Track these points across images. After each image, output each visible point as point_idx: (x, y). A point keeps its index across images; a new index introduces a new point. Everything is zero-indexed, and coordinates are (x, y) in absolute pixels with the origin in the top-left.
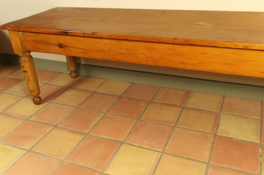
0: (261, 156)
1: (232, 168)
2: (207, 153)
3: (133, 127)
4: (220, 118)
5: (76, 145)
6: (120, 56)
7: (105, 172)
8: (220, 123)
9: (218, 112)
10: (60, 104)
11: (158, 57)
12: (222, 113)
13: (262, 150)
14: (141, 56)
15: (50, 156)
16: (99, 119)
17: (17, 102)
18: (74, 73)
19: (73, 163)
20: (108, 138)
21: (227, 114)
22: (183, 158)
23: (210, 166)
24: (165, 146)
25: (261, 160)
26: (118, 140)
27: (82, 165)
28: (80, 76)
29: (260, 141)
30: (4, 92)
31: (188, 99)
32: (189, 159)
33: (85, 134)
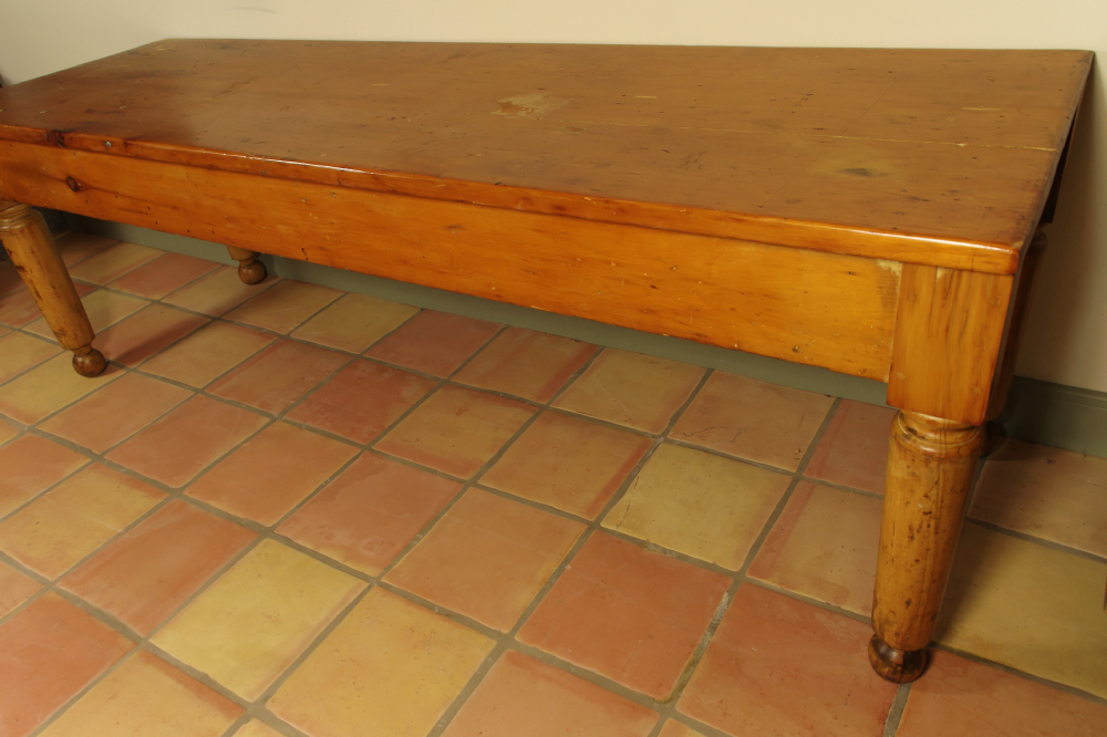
0: (714, 628)
1: (581, 666)
2: (524, 597)
3: (332, 478)
4: (645, 460)
5: (120, 531)
6: (229, 225)
7: (152, 641)
8: (635, 480)
9: (655, 434)
10: (155, 377)
11: (330, 235)
12: (667, 441)
13: (728, 604)
14: (282, 228)
15: (21, 562)
16: (243, 439)
17: (38, 366)
18: (249, 267)
19: (76, 594)
20: (232, 513)
21: (682, 445)
22: (430, 608)
23: (509, 650)
24: (397, 556)
25: (706, 643)
26: (257, 521)
27: (99, 606)
28: (276, 277)
29: (741, 565)
30: (20, 330)
31: (575, 378)
32: (448, 615)
33: (170, 491)
